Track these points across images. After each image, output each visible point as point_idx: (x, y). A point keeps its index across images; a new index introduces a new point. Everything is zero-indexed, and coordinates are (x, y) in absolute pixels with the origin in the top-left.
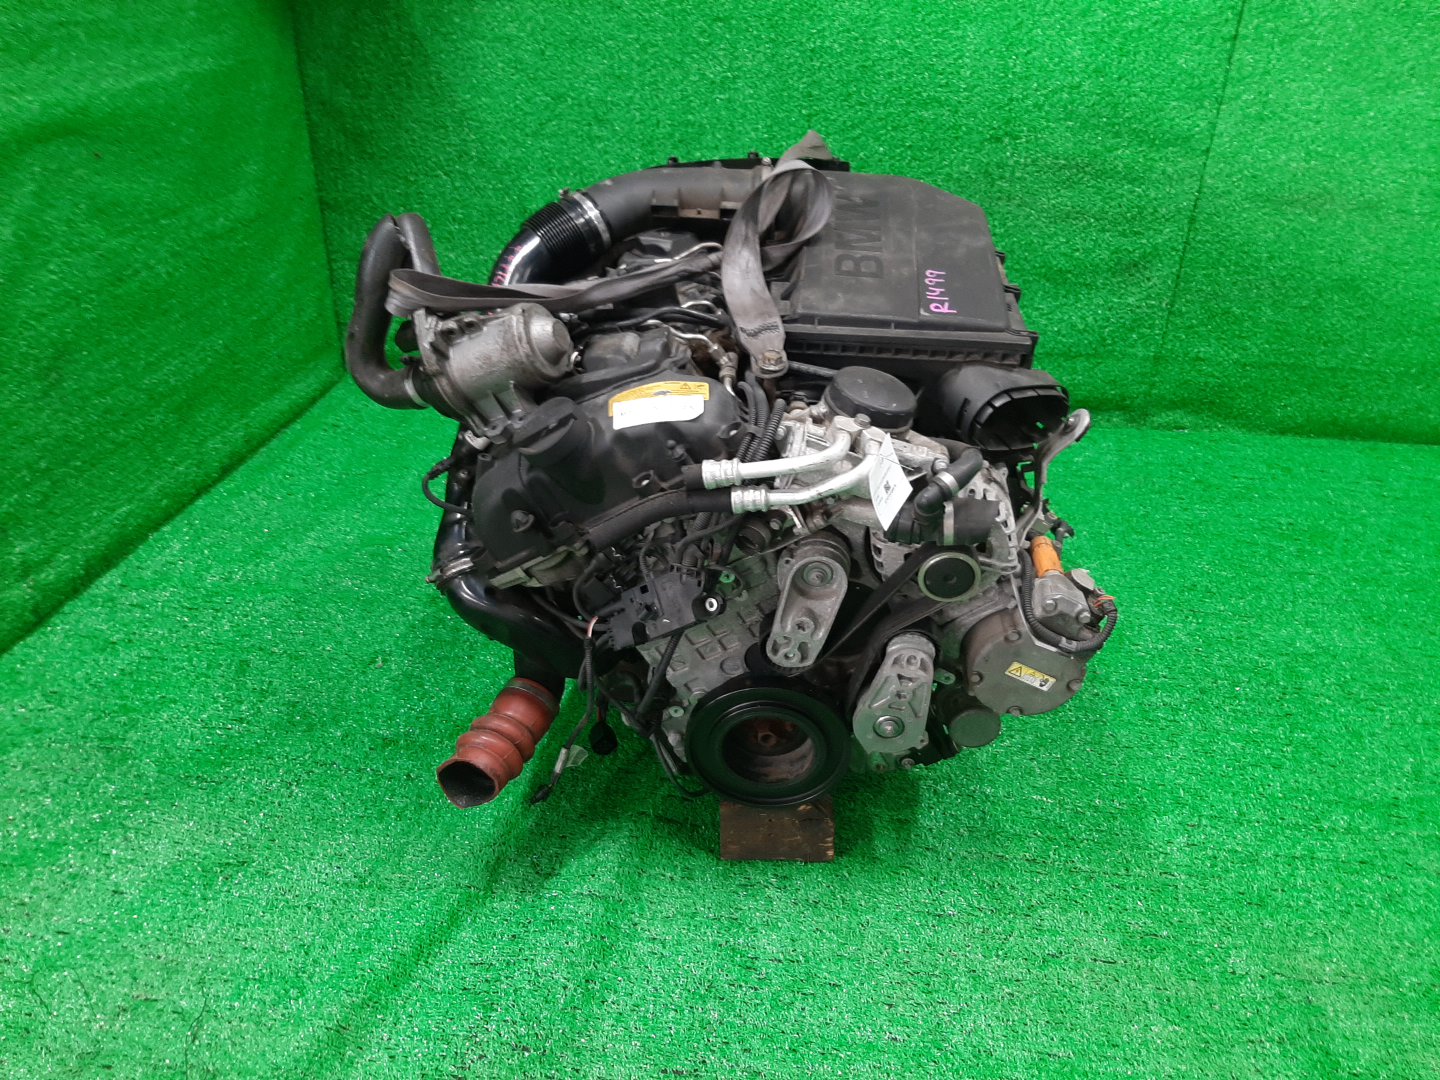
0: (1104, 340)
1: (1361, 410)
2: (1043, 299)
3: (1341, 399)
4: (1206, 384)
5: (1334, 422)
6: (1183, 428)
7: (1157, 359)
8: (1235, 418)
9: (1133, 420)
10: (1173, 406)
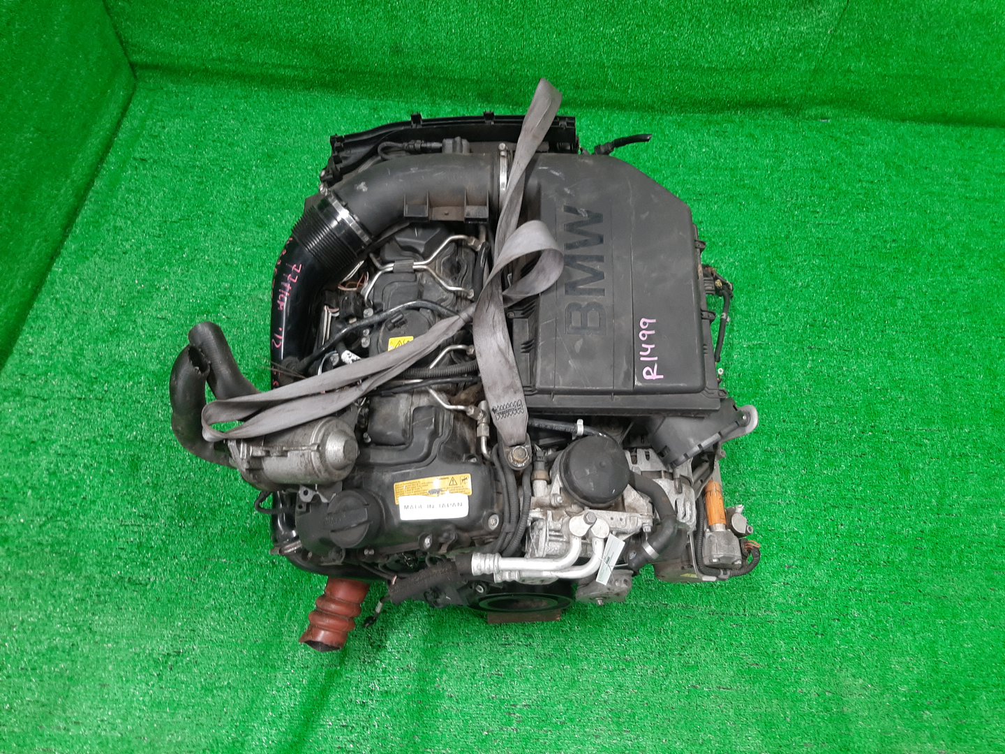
0: (776, 58)
1: (967, 107)
2: (729, 27)
3: (954, 99)
4: (852, 89)
5: (944, 115)
6: (827, 119)
7: (816, 71)
8: (869, 111)
9: (788, 114)
10: (823, 103)
